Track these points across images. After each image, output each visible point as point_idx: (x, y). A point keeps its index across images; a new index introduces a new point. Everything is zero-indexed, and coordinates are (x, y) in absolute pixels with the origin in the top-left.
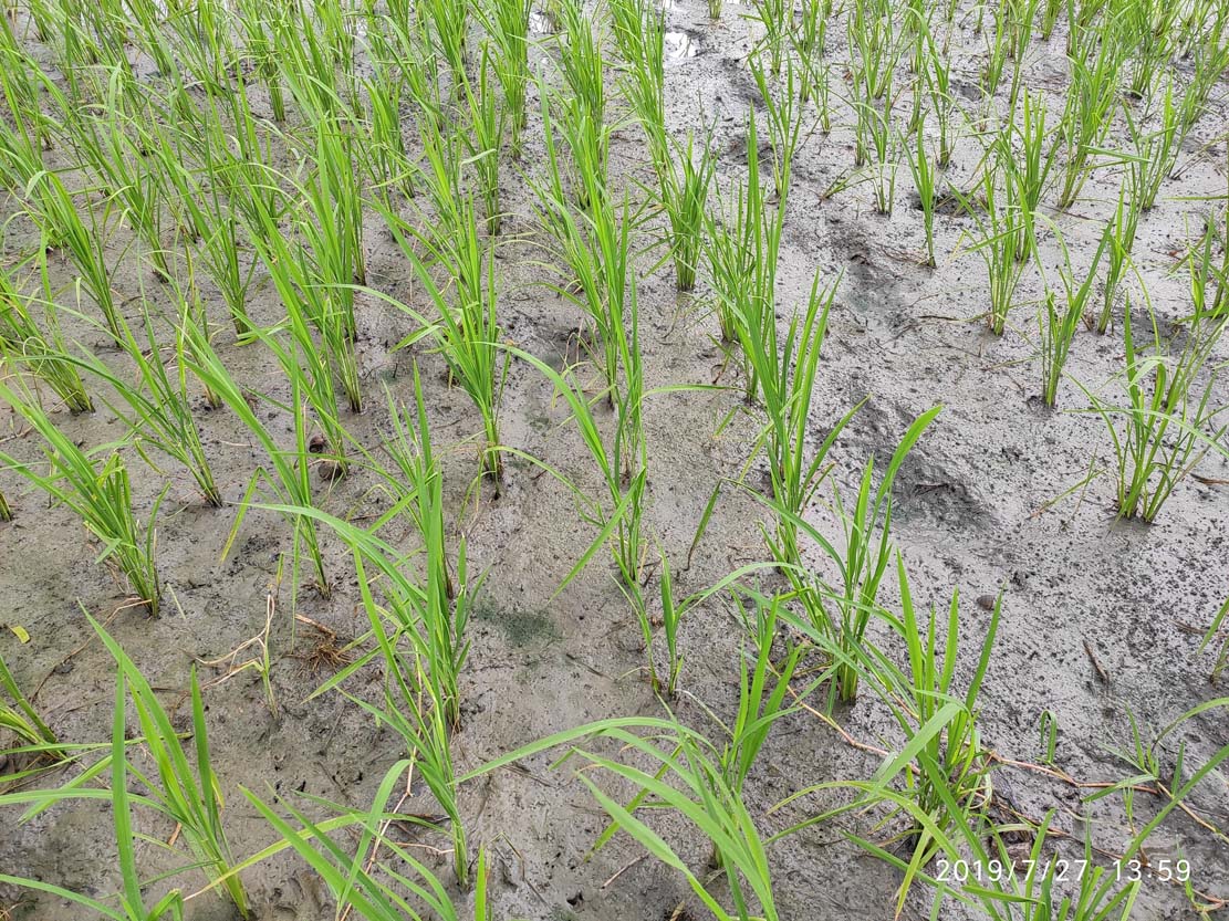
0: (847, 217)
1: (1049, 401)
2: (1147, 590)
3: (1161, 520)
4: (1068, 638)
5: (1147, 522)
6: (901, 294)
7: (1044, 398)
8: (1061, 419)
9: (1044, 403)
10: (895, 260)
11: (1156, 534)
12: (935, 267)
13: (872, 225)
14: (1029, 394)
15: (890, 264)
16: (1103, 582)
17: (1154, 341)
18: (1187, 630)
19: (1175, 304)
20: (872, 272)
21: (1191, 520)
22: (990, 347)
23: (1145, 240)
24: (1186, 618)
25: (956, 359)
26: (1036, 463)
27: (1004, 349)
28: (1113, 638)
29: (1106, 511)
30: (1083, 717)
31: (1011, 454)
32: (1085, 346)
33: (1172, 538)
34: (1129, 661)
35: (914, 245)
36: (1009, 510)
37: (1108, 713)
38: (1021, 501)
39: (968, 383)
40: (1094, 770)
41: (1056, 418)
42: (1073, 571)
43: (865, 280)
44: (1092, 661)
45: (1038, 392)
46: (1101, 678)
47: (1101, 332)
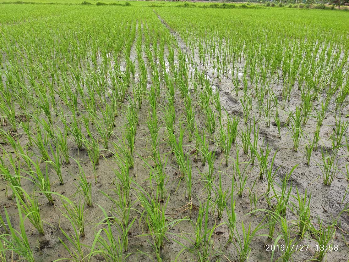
0: (261, 128)
1: (308, 164)
2: (331, 197)
3: (332, 185)
4: (319, 205)
5: (329, 186)
6: (275, 143)
7: (307, 164)
8: (311, 168)
9: (307, 165)
10: (273, 137)
11: (331, 188)
12: (281, 138)
13: (267, 129)
14: (304, 163)
15: (272, 137)
16: (323, 196)
17: (326, 153)
18: (339, 203)
19: (329, 145)
20: (268, 139)
21: (337, 185)
22: (295, 154)
23: (321, 132)
24: (338, 202)
25: (289, 156)
26: (308, 176)
27: (298, 154)
28: (326, 205)
29: (322, 184)
30: (323, 217)
31: (303, 174)
32: (313, 154)
33: (334, 188)
34: (330, 208)
35: (276, 133)
36: (305, 184)
37: (327, 216)
38: (306, 183)
39: (292, 161)
40: (326, 225)
41: (310, 167)
42: (318, 194)
43: (267, 140)
44: (323, 208)
45: (306, 162)
46: (325, 211)
47: (316, 151)
